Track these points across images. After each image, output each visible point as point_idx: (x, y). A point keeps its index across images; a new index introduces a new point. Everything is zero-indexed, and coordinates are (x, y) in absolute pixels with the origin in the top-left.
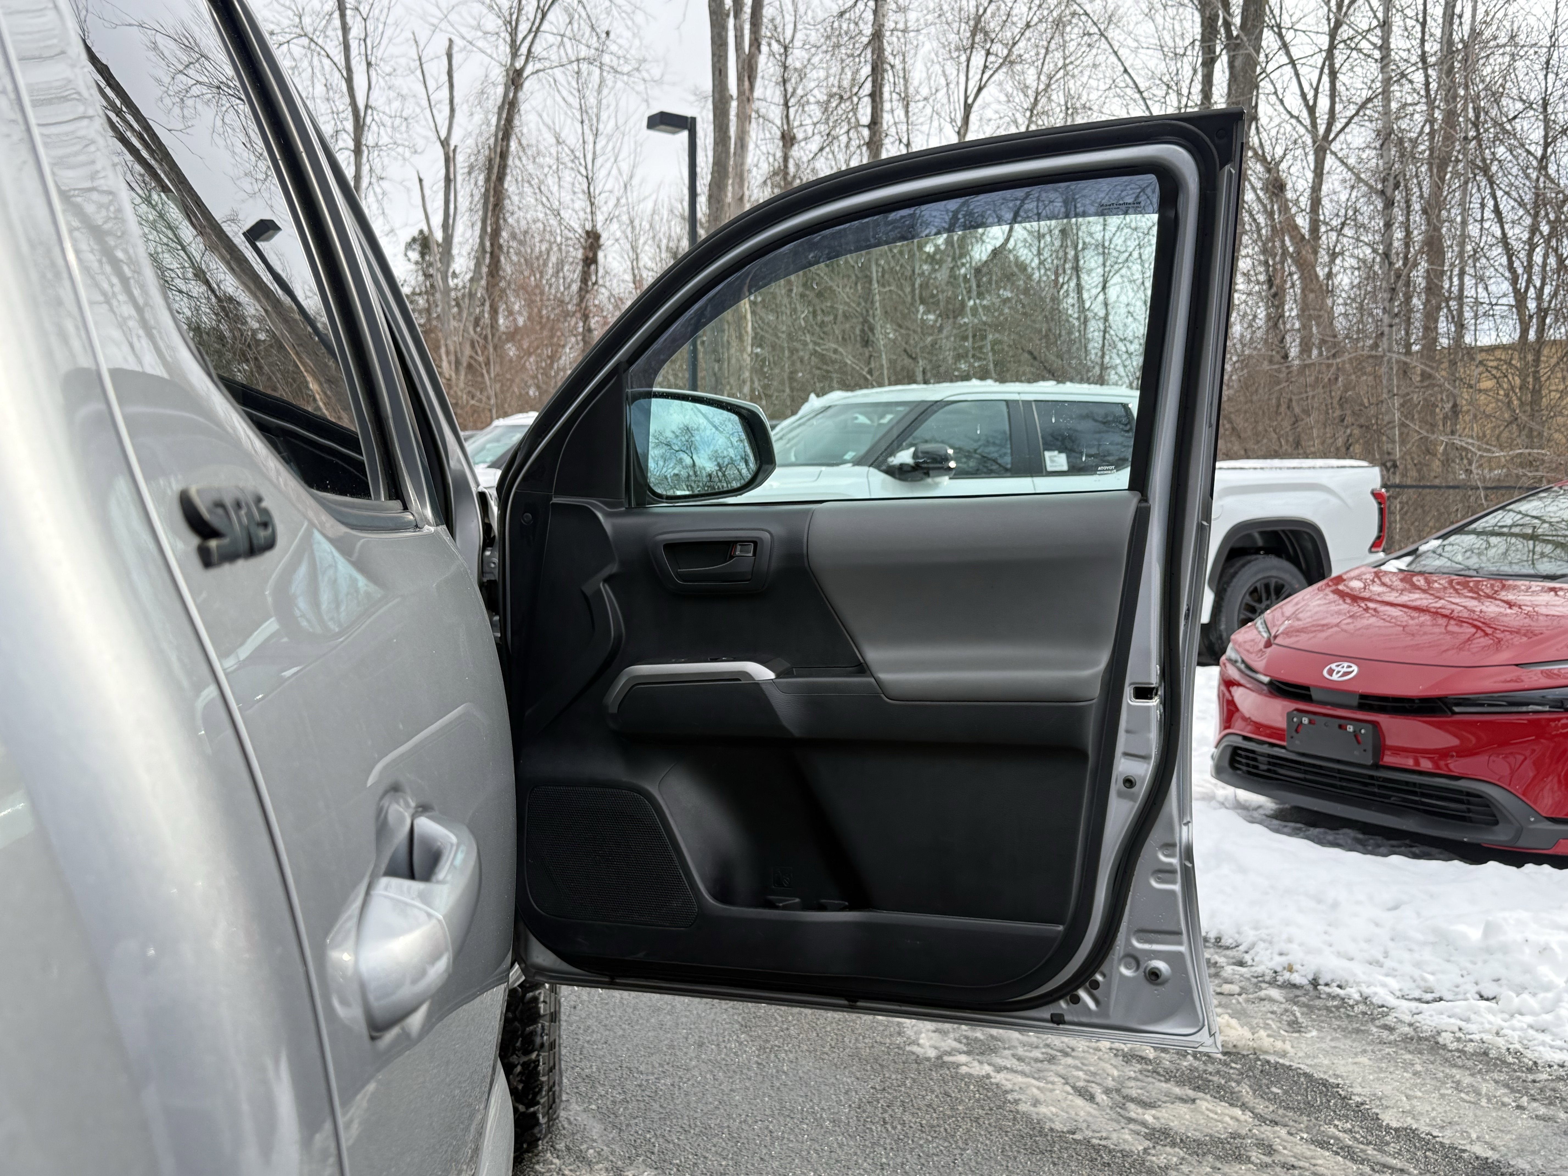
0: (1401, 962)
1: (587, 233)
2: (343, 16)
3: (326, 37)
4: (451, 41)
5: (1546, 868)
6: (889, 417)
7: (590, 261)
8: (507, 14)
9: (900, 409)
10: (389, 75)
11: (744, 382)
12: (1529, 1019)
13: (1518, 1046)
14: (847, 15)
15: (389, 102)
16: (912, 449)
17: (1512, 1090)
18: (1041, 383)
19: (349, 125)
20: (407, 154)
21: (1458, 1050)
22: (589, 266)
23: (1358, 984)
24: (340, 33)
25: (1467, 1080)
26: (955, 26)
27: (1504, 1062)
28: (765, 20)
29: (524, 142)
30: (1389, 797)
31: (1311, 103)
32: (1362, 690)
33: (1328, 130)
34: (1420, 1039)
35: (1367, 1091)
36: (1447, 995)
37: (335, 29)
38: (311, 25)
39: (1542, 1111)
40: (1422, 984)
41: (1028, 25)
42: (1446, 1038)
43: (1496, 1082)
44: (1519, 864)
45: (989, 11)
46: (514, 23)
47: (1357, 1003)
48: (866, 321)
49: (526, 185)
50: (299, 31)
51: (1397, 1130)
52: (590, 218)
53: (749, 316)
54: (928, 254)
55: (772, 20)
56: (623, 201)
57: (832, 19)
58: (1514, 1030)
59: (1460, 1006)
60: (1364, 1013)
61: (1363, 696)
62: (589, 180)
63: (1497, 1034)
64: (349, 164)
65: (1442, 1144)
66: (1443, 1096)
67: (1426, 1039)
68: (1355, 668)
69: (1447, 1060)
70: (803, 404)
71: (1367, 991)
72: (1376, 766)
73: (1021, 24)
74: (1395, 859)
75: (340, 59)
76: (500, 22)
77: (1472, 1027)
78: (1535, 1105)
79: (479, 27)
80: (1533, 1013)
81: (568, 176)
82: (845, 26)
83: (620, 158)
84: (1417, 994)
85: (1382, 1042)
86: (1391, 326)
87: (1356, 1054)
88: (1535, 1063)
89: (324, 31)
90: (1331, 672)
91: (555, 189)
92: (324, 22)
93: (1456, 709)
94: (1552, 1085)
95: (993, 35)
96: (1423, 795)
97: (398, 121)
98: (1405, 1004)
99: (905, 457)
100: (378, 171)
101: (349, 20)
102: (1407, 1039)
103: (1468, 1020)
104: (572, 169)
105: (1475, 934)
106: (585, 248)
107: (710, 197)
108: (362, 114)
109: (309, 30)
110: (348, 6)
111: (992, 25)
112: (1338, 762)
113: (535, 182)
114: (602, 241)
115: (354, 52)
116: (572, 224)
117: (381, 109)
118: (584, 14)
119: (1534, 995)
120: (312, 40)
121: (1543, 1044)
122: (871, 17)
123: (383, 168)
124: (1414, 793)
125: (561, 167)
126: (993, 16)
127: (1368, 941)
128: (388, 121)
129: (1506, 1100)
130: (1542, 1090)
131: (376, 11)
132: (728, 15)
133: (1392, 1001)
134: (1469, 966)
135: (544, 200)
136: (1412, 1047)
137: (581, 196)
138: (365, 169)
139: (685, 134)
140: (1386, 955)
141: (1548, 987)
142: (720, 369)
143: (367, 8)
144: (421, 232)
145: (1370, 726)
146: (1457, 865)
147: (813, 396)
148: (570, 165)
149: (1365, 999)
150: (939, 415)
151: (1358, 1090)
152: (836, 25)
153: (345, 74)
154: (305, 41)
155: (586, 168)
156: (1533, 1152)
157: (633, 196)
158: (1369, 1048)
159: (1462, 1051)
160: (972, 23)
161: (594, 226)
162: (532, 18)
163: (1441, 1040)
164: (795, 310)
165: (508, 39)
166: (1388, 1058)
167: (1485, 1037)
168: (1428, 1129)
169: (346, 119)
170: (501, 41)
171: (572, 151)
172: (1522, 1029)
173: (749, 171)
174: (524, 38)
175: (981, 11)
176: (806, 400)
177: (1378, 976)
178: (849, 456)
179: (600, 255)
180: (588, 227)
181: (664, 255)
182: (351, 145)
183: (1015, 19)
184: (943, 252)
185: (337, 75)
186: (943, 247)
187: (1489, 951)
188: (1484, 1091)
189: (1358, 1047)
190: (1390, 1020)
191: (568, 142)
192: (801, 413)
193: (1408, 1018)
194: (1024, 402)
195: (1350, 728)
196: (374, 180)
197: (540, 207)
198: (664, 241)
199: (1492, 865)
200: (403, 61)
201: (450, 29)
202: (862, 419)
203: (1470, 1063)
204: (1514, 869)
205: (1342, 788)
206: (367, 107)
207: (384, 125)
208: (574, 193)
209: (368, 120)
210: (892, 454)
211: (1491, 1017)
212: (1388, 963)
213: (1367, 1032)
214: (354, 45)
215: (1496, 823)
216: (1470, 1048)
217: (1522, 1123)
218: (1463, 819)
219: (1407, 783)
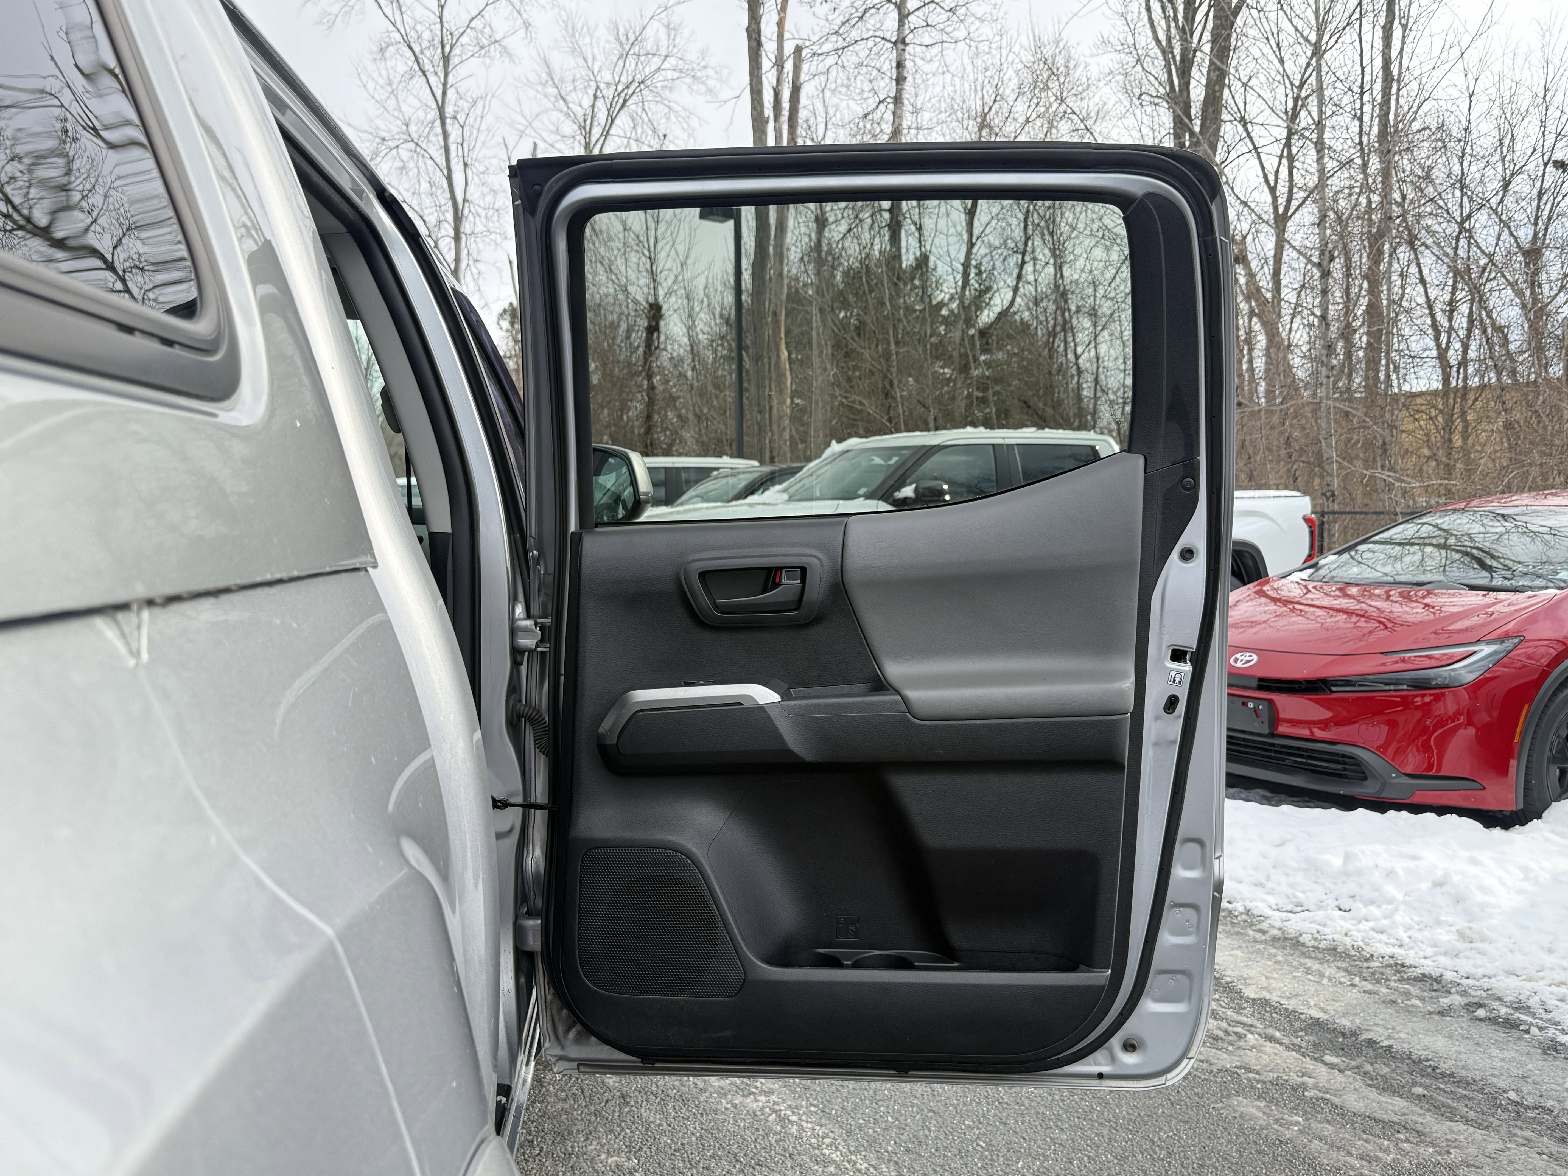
0: (1279, 884)
1: (651, 305)
2: (443, 124)
3: (429, 141)
4: (535, 144)
5: (1404, 814)
6: (895, 459)
7: (653, 329)
8: (581, 120)
9: (904, 452)
10: (483, 173)
11: (784, 429)
12: (1372, 924)
13: (1361, 944)
14: (870, 117)
15: (483, 196)
16: (914, 486)
17: (1350, 973)
18: (1025, 430)
19: (450, 216)
20: (499, 240)
21: (1313, 947)
22: (652, 334)
23: (1243, 900)
24: (441, 138)
25: (1316, 966)
26: (965, 122)
27: (1347, 955)
28: (800, 121)
29: (597, 228)
30: (1284, 760)
31: (1272, 184)
32: (1259, 675)
33: (1287, 208)
34: (1286, 939)
35: (1236, 974)
36: (1312, 907)
37: (437, 135)
38: (417, 132)
39: (1369, 987)
40: (1294, 900)
41: (1027, 121)
42: (1306, 939)
43: (1338, 968)
44: (1383, 812)
45: (993, 110)
46: (588, 128)
47: (1241, 914)
48: (885, 377)
49: (599, 265)
50: (406, 137)
51: (1254, 1000)
52: (652, 292)
53: (788, 373)
54: (943, 316)
55: (807, 121)
56: (680, 278)
57: (857, 120)
58: (1359, 931)
59: (1320, 915)
60: (1245, 921)
61: (1261, 680)
62: (653, 261)
63: (1346, 935)
64: (450, 249)
65: (1286, 1009)
66: (1294, 977)
67: (1291, 939)
68: (1255, 658)
69: (1303, 953)
70: (825, 449)
71: (1249, 905)
72: (1272, 735)
73: (1022, 120)
74: (1286, 808)
75: (442, 162)
76: (576, 127)
77: (1326, 930)
78: (1364, 983)
79: (557, 131)
80: (1376, 919)
81: (633, 258)
82: (868, 126)
83: (678, 241)
84: (1289, 908)
85: (1255, 941)
86: (1328, 377)
87: (1233, 949)
88: (1372, 956)
89: (427, 137)
90: (1236, 660)
91: (623, 268)
92: (427, 130)
93: (1334, 689)
94: (1382, 970)
95: (997, 130)
96: (1310, 757)
97: (491, 212)
98: (1278, 914)
99: (908, 492)
100: (475, 255)
101: (449, 127)
102: (1275, 939)
103: (1325, 925)
104: (637, 251)
105: (1337, 862)
106: (648, 318)
107: (753, 275)
108: (460, 207)
109: (415, 136)
110: (448, 115)
111: (996, 121)
112: (1243, 732)
113: (606, 262)
114: (663, 311)
115: (453, 154)
116: (638, 297)
117: (476, 202)
118: (646, 120)
119: (1379, 907)
120: (417, 144)
121: (1380, 941)
122: (892, 118)
123: (479, 252)
124: (1302, 756)
125: (628, 250)
126: (997, 113)
127: (1256, 868)
128: (483, 213)
129: (1342, 980)
130: (1373, 974)
131: (471, 119)
132: (767, 122)
133: (1268, 912)
134: (1332, 886)
135: (614, 277)
136: (1277, 944)
137: (645, 274)
138: (464, 253)
139: (731, 223)
140: (1268, 878)
141: (1390, 901)
142: (763, 418)
143: (464, 117)
144: (511, 304)
145: (1266, 703)
146: (1334, 812)
147: (834, 442)
148: (635, 248)
149: (1248, 912)
150: (936, 458)
151: (1228, 973)
152: (861, 125)
153: (445, 172)
154: (412, 145)
155: (649, 250)
156: (1355, 1015)
157: (688, 275)
158: (1244, 945)
159: (1317, 948)
160: (979, 120)
161: (656, 299)
162: (603, 124)
163: (1301, 939)
164: (825, 369)
165: (583, 141)
166: (1258, 952)
167: (1336, 937)
168: (1277, 999)
169: (447, 211)
170: (576, 143)
171: (638, 237)
172: (1365, 931)
173: (788, 249)
174: (597, 141)
175: (986, 110)
176: (828, 445)
177: (1260, 893)
178: (862, 491)
179: (662, 323)
180: (651, 299)
181: (718, 321)
182: (452, 233)
183: (1016, 116)
184: (956, 316)
185: (439, 173)
186: (956, 311)
187: (1347, 874)
188: (1327, 974)
189: (1236, 944)
190: (1264, 926)
191: (633, 228)
192: (824, 456)
193: (1278, 924)
194: (1007, 445)
195: (1251, 705)
196: (471, 262)
197: (610, 285)
198: (718, 309)
199: (1361, 811)
200: (494, 161)
201: (533, 134)
202: (878, 461)
203: (1320, 956)
204: (1378, 814)
205: (1247, 753)
206: (465, 200)
207: (479, 216)
208: (639, 271)
209: (466, 211)
210: (898, 489)
211: (1343, 923)
212: (1270, 885)
213: (1246, 934)
214: (453, 148)
215: (1366, 779)
216: (1322, 945)
217: (1353, 995)
218: (1340, 776)
219: (1298, 749)
